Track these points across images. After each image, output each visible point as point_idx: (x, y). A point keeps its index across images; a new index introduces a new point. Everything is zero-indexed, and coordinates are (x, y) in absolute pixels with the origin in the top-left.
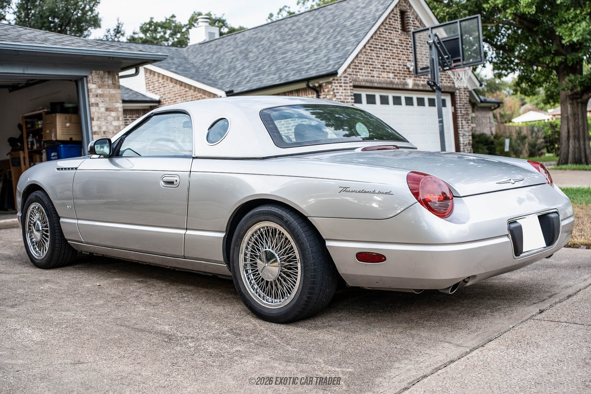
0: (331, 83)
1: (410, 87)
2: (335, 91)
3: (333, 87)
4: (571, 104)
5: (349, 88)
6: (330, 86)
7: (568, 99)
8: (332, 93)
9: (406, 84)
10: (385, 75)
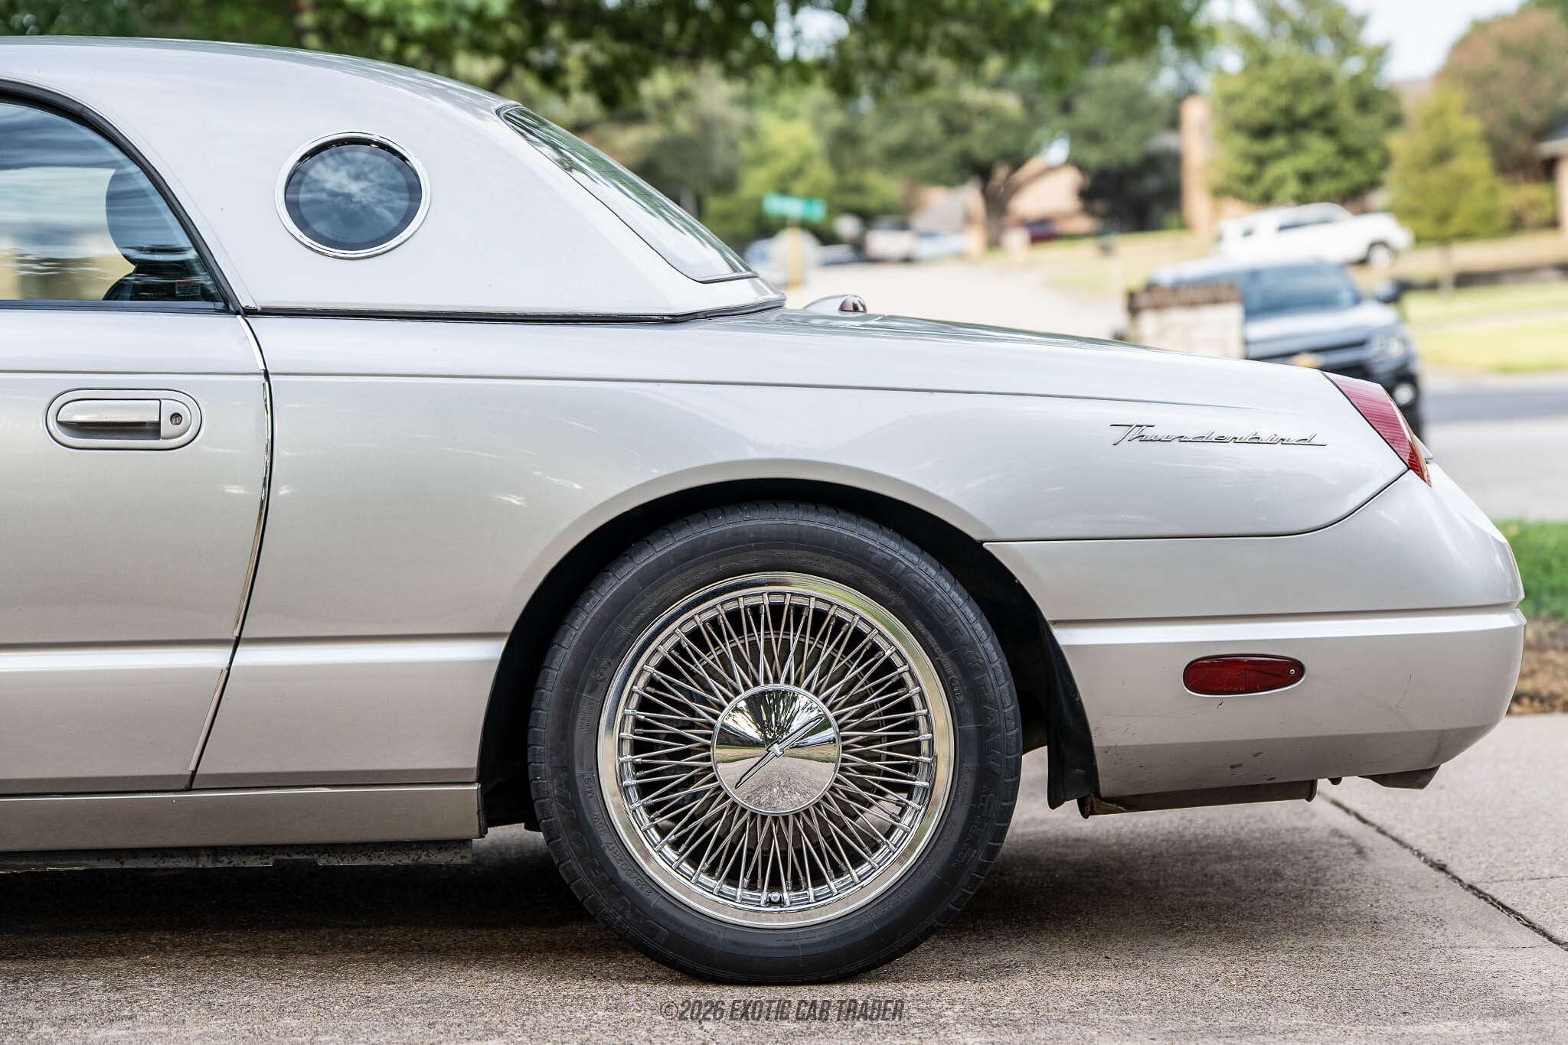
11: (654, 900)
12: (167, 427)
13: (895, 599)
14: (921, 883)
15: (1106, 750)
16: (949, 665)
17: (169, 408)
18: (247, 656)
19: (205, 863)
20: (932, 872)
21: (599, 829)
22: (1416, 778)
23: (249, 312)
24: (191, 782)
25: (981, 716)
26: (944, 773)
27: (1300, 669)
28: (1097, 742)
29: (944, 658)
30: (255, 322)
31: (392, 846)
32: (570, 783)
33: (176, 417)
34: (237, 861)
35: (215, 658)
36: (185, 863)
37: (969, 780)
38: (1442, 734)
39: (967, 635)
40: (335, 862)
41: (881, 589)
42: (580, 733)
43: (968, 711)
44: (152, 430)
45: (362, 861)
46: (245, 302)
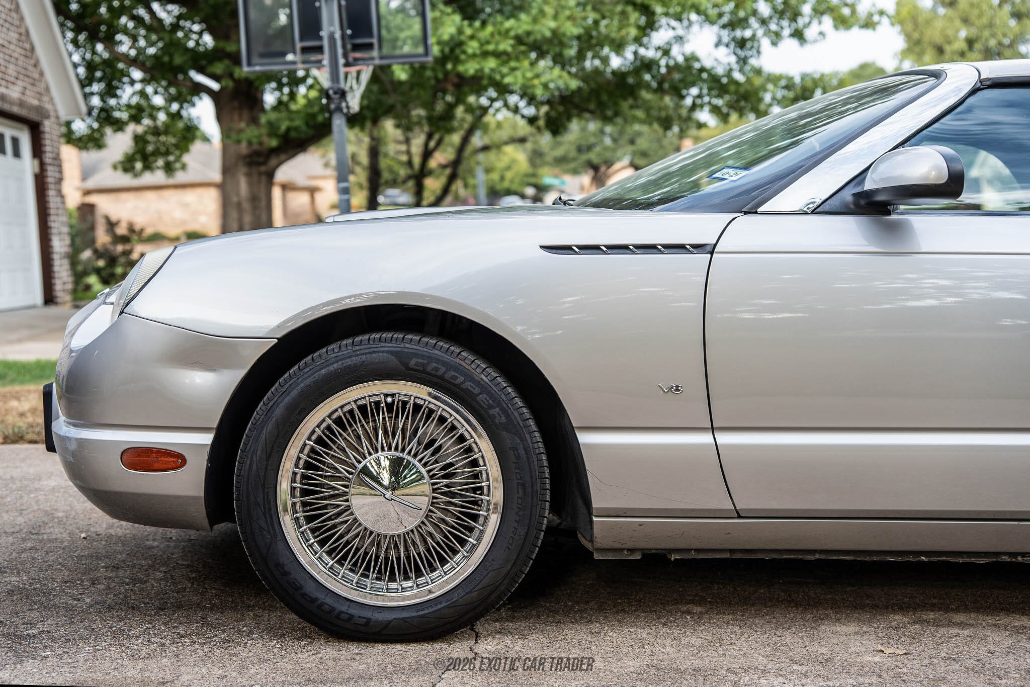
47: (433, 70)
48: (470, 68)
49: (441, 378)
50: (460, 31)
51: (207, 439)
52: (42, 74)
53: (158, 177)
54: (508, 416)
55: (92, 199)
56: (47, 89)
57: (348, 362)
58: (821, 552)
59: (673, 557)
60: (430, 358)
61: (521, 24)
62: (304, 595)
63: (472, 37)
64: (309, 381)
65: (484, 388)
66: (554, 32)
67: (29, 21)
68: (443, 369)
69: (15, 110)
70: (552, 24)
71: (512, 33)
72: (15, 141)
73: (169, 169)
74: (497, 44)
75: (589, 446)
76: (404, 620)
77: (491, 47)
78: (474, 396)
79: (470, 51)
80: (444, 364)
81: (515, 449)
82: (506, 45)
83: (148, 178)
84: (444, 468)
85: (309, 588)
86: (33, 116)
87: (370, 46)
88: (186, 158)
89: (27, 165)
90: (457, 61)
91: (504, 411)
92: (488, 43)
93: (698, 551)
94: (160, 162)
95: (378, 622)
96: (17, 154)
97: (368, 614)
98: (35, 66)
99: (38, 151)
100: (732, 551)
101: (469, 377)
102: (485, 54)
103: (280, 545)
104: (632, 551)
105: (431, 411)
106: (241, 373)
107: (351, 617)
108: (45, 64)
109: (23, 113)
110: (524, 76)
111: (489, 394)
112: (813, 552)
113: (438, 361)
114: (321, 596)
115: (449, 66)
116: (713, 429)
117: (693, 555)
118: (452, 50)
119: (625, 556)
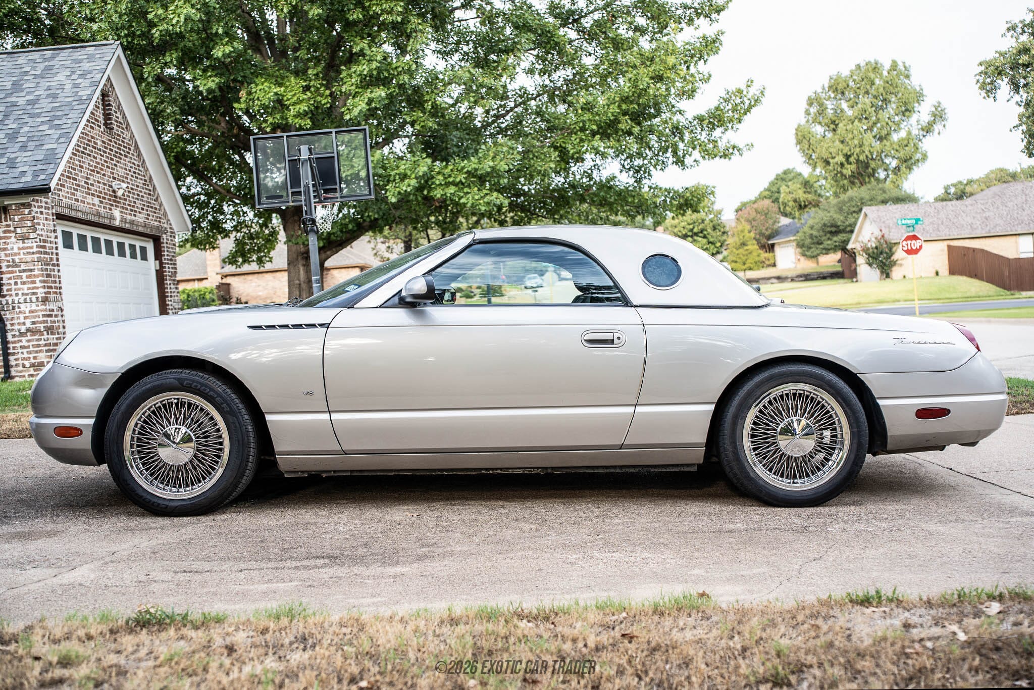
0: (29, 205)
1: (117, 223)
2: (36, 221)
3: (33, 214)
4: (304, 265)
5: (51, 217)
6: (27, 211)
7: (300, 258)
8: (29, 224)
9: (113, 218)
10: (89, 199)
11: (761, 482)
12: (616, 341)
13: (832, 391)
14: (840, 477)
15: (891, 436)
16: (849, 412)
17: (616, 335)
18: (639, 409)
19: (618, 470)
20: (844, 474)
21: (744, 461)
22: (973, 444)
23: (636, 306)
24: (621, 447)
25: (859, 427)
26: (847, 443)
27: (949, 411)
28: (889, 434)
29: (847, 409)
30: (639, 309)
31: (673, 466)
32: (735, 447)
33: (619, 338)
34: (627, 470)
35: (630, 410)
36: (612, 471)
37: (855, 446)
38: (979, 431)
39: (854, 402)
40: (656, 470)
41: (828, 388)
42: (738, 432)
43: (854, 425)
44: (612, 341)
45: (664, 470)
46: (635, 303)
47: (414, 195)
48: (438, 193)
49: (199, 390)
50: (431, 169)
51: (91, 421)
52: (161, 205)
53: (254, 267)
54: (230, 407)
55: (228, 280)
56: (165, 214)
57: (156, 383)
58: (395, 471)
59: (324, 475)
60: (194, 381)
61: (471, 164)
62: (137, 494)
63: (439, 173)
64: (137, 393)
65: (219, 395)
66: (493, 168)
67: (152, 171)
68: (199, 386)
69: (141, 229)
70: (491, 164)
71: (465, 170)
72: (143, 250)
73: (260, 261)
74: (455, 178)
75: (271, 421)
76: (183, 505)
77: (451, 180)
78: (214, 398)
79: (438, 182)
80: (200, 383)
81: (234, 423)
82: (461, 177)
83: (246, 268)
84: (204, 433)
85: (140, 492)
86: (154, 233)
87: (334, 190)
88: (272, 254)
89: (152, 264)
90: (430, 189)
91: (228, 404)
92: (450, 176)
93: (335, 471)
94: (255, 257)
95: (171, 507)
96: (144, 257)
97: (167, 503)
98: (156, 200)
99: (158, 256)
100: (352, 471)
101: (212, 389)
102: (448, 184)
103: (126, 471)
104: (303, 472)
105: (198, 406)
106: (105, 390)
107: (159, 504)
108: (163, 198)
109: (147, 231)
110: (473, 198)
111: (221, 397)
112: (391, 471)
113: (197, 382)
114: (144, 495)
115: (425, 192)
116: (330, 412)
117: (332, 474)
118: (426, 182)
119: (300, 475)
